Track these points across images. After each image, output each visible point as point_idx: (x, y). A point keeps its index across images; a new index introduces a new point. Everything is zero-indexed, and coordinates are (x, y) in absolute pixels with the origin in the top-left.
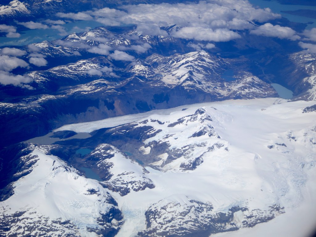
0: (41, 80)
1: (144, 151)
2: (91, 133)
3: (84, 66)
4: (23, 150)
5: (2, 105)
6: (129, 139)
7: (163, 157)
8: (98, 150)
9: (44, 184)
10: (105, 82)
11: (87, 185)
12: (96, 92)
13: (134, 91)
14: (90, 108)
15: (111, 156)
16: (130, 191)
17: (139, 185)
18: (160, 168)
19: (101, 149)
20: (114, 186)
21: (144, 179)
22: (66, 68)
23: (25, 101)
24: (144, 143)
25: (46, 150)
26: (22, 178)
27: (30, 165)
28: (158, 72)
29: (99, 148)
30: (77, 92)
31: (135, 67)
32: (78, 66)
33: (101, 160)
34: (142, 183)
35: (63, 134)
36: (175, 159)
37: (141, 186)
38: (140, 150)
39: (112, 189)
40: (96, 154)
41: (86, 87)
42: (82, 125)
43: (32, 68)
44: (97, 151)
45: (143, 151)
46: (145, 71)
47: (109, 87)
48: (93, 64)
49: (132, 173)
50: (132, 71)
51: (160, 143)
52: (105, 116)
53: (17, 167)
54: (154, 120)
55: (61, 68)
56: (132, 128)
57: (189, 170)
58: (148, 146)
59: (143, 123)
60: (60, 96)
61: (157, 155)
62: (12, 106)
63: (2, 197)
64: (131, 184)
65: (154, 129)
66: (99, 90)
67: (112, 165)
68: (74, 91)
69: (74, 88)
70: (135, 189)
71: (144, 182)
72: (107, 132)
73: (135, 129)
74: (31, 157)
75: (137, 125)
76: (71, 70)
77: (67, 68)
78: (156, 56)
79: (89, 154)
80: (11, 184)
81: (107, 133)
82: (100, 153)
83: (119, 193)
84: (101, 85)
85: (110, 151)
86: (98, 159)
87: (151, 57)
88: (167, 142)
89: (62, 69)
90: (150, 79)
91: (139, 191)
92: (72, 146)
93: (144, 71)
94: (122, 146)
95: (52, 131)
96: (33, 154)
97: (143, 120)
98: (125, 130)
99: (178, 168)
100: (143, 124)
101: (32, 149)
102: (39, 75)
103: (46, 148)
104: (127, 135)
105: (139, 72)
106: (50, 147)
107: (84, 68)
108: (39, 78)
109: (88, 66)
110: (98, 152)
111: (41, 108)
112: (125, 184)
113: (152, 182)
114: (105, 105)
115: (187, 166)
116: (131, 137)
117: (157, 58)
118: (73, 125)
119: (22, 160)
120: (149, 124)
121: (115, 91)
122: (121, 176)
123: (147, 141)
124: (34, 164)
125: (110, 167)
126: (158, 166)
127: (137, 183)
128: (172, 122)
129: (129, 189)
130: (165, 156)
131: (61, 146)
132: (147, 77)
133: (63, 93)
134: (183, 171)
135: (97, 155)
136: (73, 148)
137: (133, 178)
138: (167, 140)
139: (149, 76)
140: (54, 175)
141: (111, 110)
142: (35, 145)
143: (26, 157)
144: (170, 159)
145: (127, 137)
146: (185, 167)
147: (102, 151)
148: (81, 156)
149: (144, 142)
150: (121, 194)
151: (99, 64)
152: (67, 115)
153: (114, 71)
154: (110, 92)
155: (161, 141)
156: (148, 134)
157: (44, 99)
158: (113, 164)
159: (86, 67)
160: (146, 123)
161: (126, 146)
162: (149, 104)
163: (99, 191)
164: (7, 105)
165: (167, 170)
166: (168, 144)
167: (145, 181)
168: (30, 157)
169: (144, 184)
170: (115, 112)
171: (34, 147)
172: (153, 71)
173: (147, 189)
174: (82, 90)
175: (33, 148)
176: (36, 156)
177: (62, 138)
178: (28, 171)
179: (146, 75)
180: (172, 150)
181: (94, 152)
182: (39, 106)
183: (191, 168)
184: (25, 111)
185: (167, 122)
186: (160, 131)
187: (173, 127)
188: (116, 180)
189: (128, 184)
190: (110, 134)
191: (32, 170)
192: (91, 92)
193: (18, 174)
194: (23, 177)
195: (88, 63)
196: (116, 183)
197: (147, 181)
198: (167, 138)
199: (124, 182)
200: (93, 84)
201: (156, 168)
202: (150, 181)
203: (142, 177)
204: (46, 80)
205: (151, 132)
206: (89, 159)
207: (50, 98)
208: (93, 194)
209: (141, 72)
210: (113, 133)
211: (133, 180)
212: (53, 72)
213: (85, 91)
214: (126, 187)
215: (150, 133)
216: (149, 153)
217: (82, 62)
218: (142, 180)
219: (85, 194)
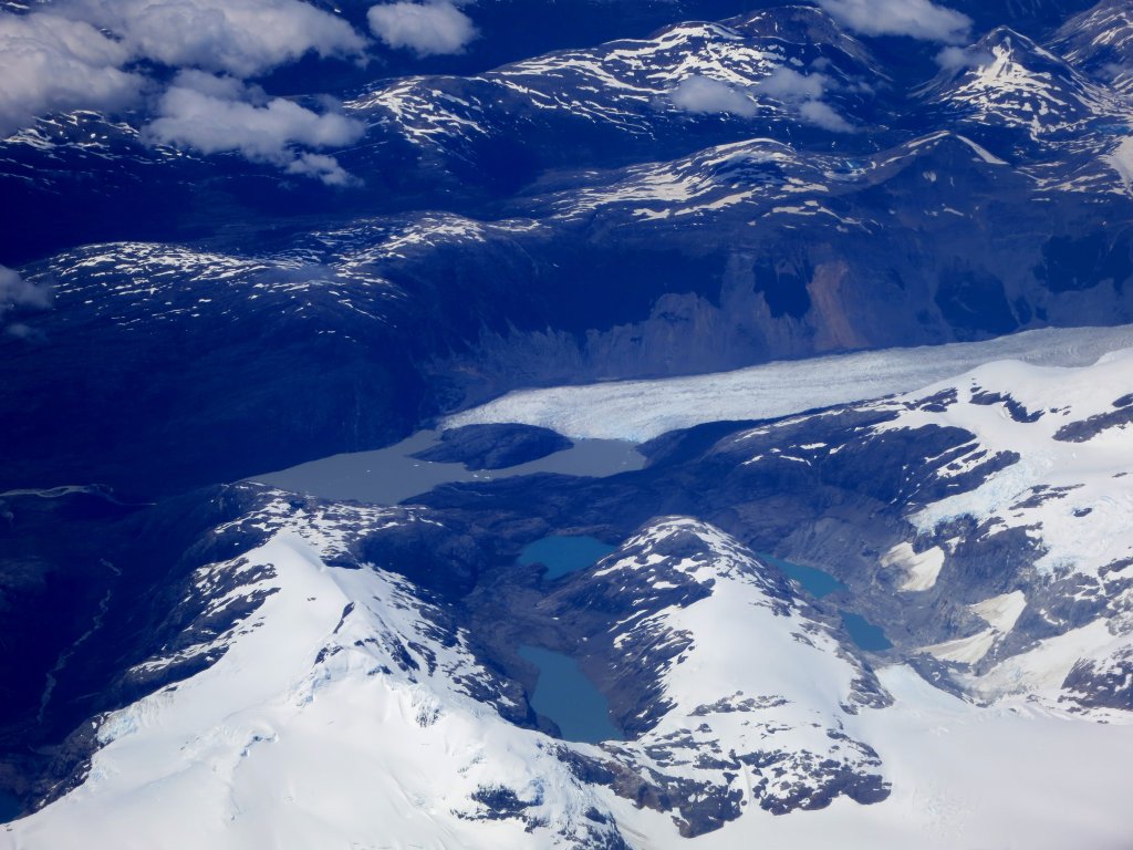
0: (440, 130)
1: (906, 572)
2: (648, 448)
3: (692, 61)
4: (219, 531)
5: (180, 267)
6: (837, 494)
7: (997, 613)
8: (636, 551)
9: (240, 741)
10: (777, 156)
11: (475, 761)
12: (717, 212)
13: (935, 213)
14: (672, 302)
15: (692, 593)
16: (743, 809)
17: (796, 779)
18: (967, 679)
19: (650, 548)
20: (652, 772)
21: (837, 742)
22: (588, 65)
23: (320, 246)
24: (911, 526)
25: (339, 534)
26: (164, 689)
27: (224, 623)
28: (1107, 105)
29: (642, 541)
30: (611, 204)
31: (979, 73)
32: (661, 59)
33: (639, 613)
34: (815, 766)
35: (489, 445)
36: (1057, 632)
37: (811, 783)
38: (885, 563)
39: (636, 792)
40: (618, 572)
41: (670, 177)
42: (612, 397)
43: (385, 63)
44: (625, 556)
45: (902, 571)
46: (1034, 101)
47: (793, 186)
48: (742, 50)
49: (774, 705)
50: (961, 94)
51: (994, 530)
52: (749, 352)
53: (164, 624)
54: (992, 391)
55: (564, 65)
56: (860, 433)
57: (1110, 705)
58: (933, 546)
59: (925, 409)
60: (513, 227)
61: (966, 602)
62: (230, 274)
63: (39, 790)
64: (752, 767)
65: (976, 446)
66: (735, 199)
67: (682, 649)
68: (594, 200)
69: (600, 185)
70: (771, 797)
71: (830, 763)
72: (726, 445)
73: (879, 437)
74: (242, 573)
75: (892, 416)
76: (618, 77)
77: (595, 67)
78: (1116, 13)
79: (585, 570)
80: (94, 725)
81: (719, 455)
82: (641, 570)
83: (676, 819)
84: (751, 170)
85: (694, 564)
86: (622, 607)
87: (1088, 16)
88: (1032, 528)
89: (568, 72)
90: (1053, 145)
91: (796, 811)
92: (507, 520)
93: (1022, 101)
94: (793, 536)
95: (438, 420)
96: (254, 557)
97: (932, 390)
98: (822, 445)
99: (1053, 690)
100: (930, 413)
101: (268, 526)
102: (431, 100)
103: (343, 528)
104: (827, 469)
105: (996, 101)
106: (368, 519)
107: (690, 69)
108: (431, 119)
109: (715, 56)
110: (630, 562)
111: (389, 291)
112: (721, 765)
113: (877, 764)
114: (757, 290)
115: (1102, 680)
116: (849, 485)
117: (1120, 23)
118: (560, 393)
119: (199, 585)
120: (959, 415)
121: (823, 210)
122: (711, 718)
123: (928, 518)
124: (244, 617)
125: (674, 660)
126: (963, 667)
127: (787, 764)
128: (1081, 414)
129: (738, 795)
130: (1007, 609)
131: (436, 519)
132: (1040, 136)
133: (538, 206)
134: (1072, 710)
135: (620, 581)
136: (508, 533)
137: (772, 731)
138: (1030, 516)
139: (1053, 129)
140: (308, 694)
141: (788, 318)
142: (292, 504)
143: (221, 572)
144: (1031, 630)
145: (827, 482)
146: (1093, 689)
147: (655, 559)
148: (540, 581)
149: (913, 519)
150: (682, 826)
151: (774, 51)
152: (537, 334)
153: (828, 98)
154: (793, 215)
155: (997, 520)
156: (943, 471)
157: (414, 238)
158: (692, 641)
159: (704, 65)
160: (942, 409)
161: (814, 534)
162: (1011, 291)
163: (537, 802)
164: (206, 268)
165: (998, 694)
166: (1033, 540)
167: (838, 757)
168: (239, 570)
169: (828, 774)
170: (810, 332)
171: (285, 515)
172: (1082, 99)
173: (842, 802)
174: (642, 195)
175: (274, 520)
176: (265, 572)
177: (477, 468)
178: (202, 656)
179: (1035, 123)
180: (1048, 578)
181: (611, 562)
182: (379, 281)
183: (1123, 693)
184: (297, 303)
185: (1054, 411)
186: (1007, 459)
187: (1087, 443)
188: (675, 739)
189: (738, 767)
190: (733, 460)
191: (225, 650)
192: (688, 211)
193: (150, 665)
194: (172, 685)
195: (720, 40)
196: (667, 755)
197: (849, 755)
198: (1032, 503)
199: (717, 751)
200: (711, 163)
201: (941, 677)
202: (866, 758)
203: (823, 731)
204: (470, 131)
205: (958, 461)
206: (577, 601)
207: (450, 237)
208: (503, 817)
209: (1005, 106)
210: (750, 457)
211: (769, 746)
212: (514, 87)
213: (657, 205)
214: (723, 782)
215: (952, 467)
216: (933, 583)
217: (683, 32)
218: (822, 749)
219: (460, 816)
